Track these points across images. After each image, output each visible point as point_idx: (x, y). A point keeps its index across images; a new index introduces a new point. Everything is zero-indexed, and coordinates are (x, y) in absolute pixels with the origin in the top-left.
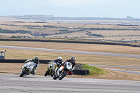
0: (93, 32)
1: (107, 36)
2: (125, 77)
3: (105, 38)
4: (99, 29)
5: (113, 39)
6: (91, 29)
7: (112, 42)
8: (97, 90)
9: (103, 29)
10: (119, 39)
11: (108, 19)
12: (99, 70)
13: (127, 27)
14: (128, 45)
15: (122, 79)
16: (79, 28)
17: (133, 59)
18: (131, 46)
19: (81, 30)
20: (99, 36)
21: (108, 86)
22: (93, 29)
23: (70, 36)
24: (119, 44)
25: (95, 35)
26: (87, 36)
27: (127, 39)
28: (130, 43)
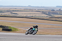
3: (19, 15)
4: (16, 11)
5: (22, 15)
6: (12, 11)
7: (22, 17)
8: (15, 38)
12: (16, 29)
14: (29, 18)
16: (7, 10)
17: (31, 24)
18: (30, 18)
19: (8, 11)
20: (16, 14)
21: (20, 36)
22: (13, 11)
23: (3, 14)
24: (25, 18)
25: (14, 14)
26: (11, 14)
28: (30, 17)
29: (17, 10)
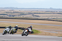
0: (35, 15)
1: (42, 16)
2: (49, 34)
5: (44, 17)
6: (34, 13)
7: (44, 19)
8: (37, 40)
9: (39, 13)
10: (46, 18)
11: (42, 9)
12: (38, 31)
13: (50, 12)
15: (48, 35)
16: (29, 13)
17: (53, 26)
19: (30, 14)
20: (38, 16)
21: (42, 38)
24: (47, 20)
25: (36, 16)
26: (33, 16)
27: (50, 18)
28: (51, 19)
29: (38, 12)
